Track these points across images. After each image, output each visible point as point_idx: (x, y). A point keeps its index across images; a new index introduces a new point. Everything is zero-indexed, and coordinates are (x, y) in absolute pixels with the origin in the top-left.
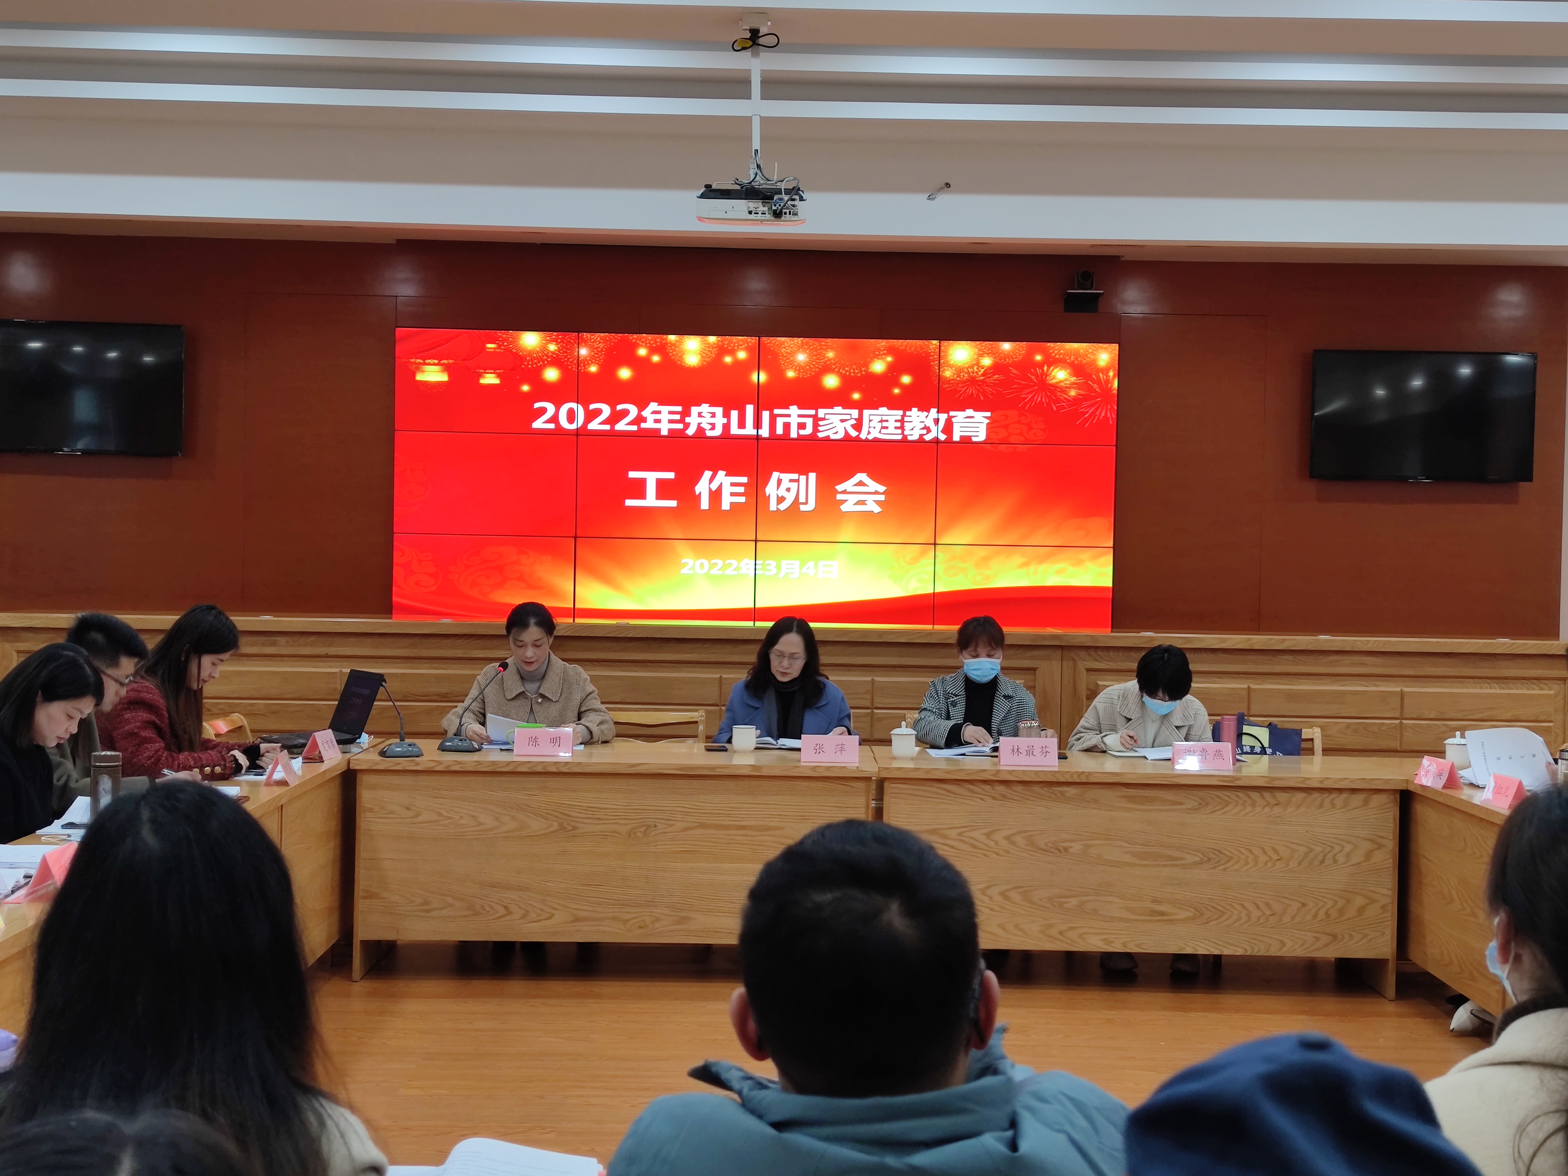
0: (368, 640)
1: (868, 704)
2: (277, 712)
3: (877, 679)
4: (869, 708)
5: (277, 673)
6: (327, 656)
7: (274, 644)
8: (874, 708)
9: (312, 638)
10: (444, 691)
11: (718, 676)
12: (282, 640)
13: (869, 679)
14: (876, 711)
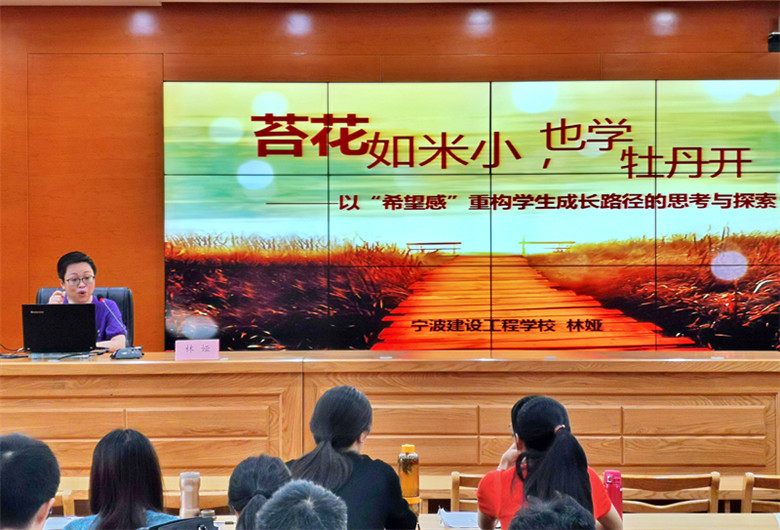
0: (151, 381)
1: (618, 431)
2: (66, 451)
3: (625, 407)
4: (619, 435)
5: (67, 414)
6: (111, 397)
7: (63, 387)
8: (626, 435)
9: (98, 380)
10: (220, 426)
11: (475, 406)
12: (70, 383)
13: (619, 407)
14: (625, 437)
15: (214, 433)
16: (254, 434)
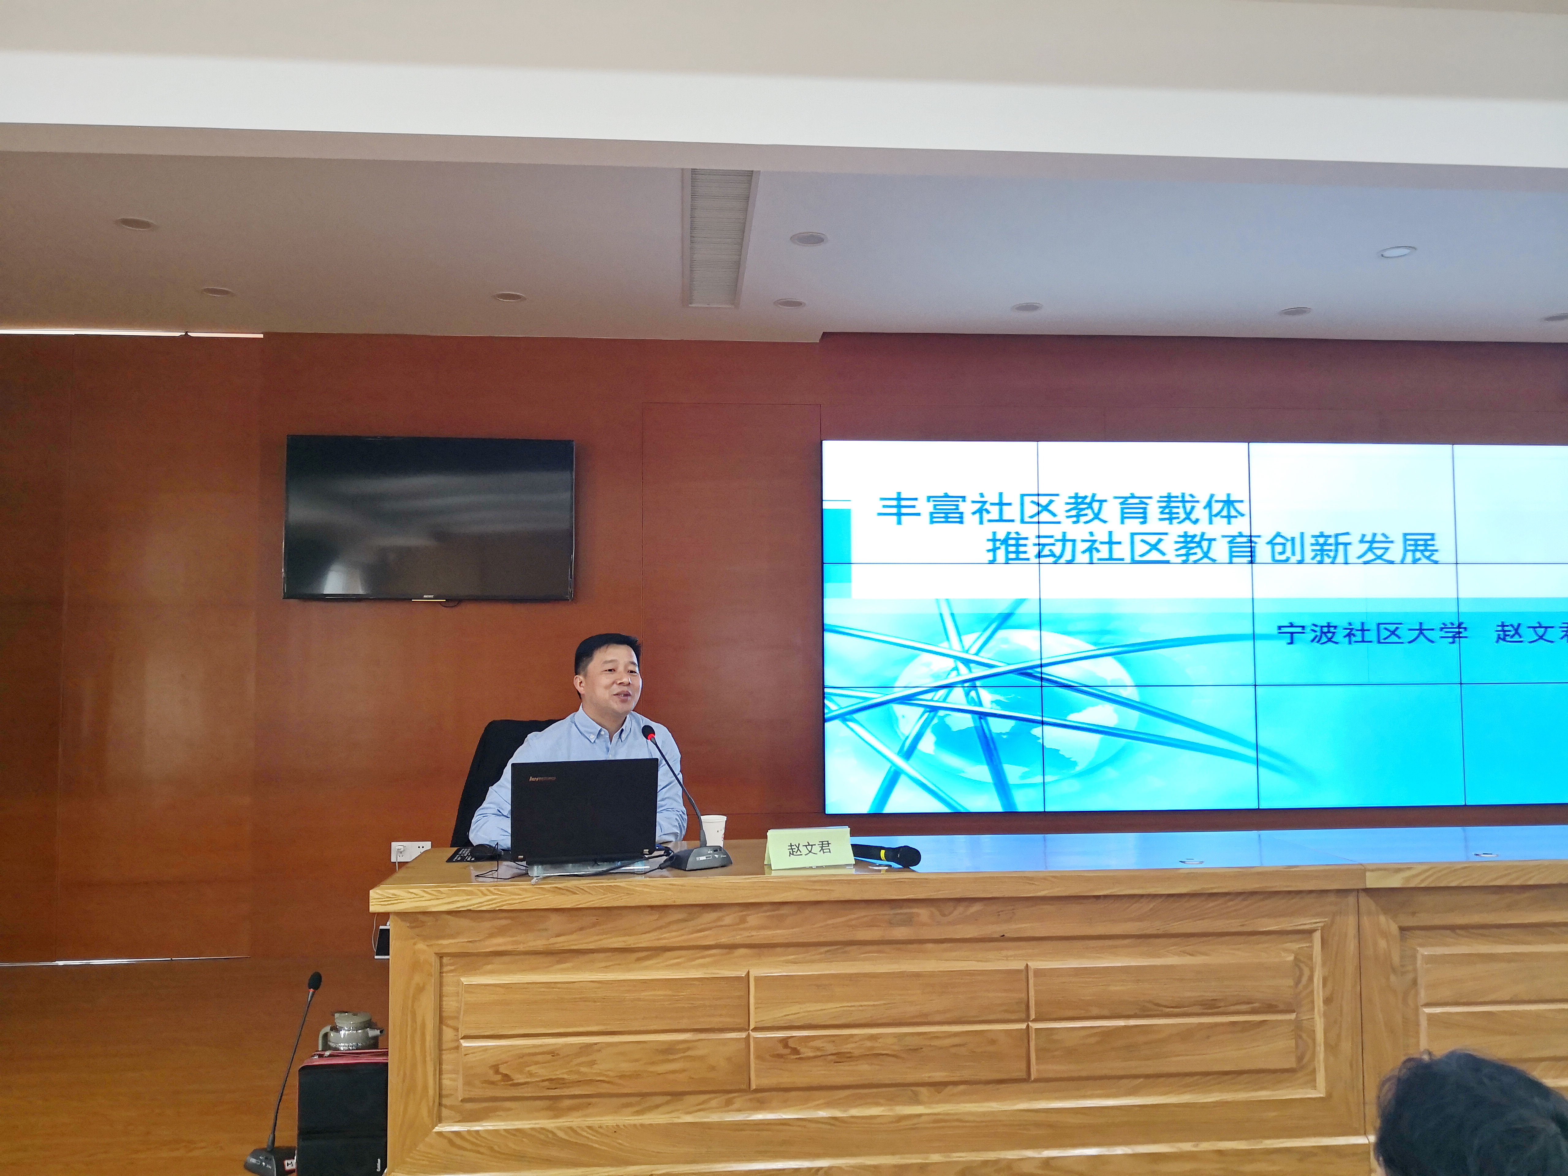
6: (1003, 938)
7: (908, 921)
9: (976, 908)
12: (923, 913)
15: (1197, 1009)
16: (1270, 1008)
